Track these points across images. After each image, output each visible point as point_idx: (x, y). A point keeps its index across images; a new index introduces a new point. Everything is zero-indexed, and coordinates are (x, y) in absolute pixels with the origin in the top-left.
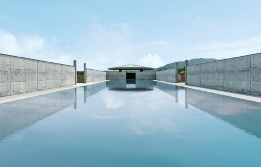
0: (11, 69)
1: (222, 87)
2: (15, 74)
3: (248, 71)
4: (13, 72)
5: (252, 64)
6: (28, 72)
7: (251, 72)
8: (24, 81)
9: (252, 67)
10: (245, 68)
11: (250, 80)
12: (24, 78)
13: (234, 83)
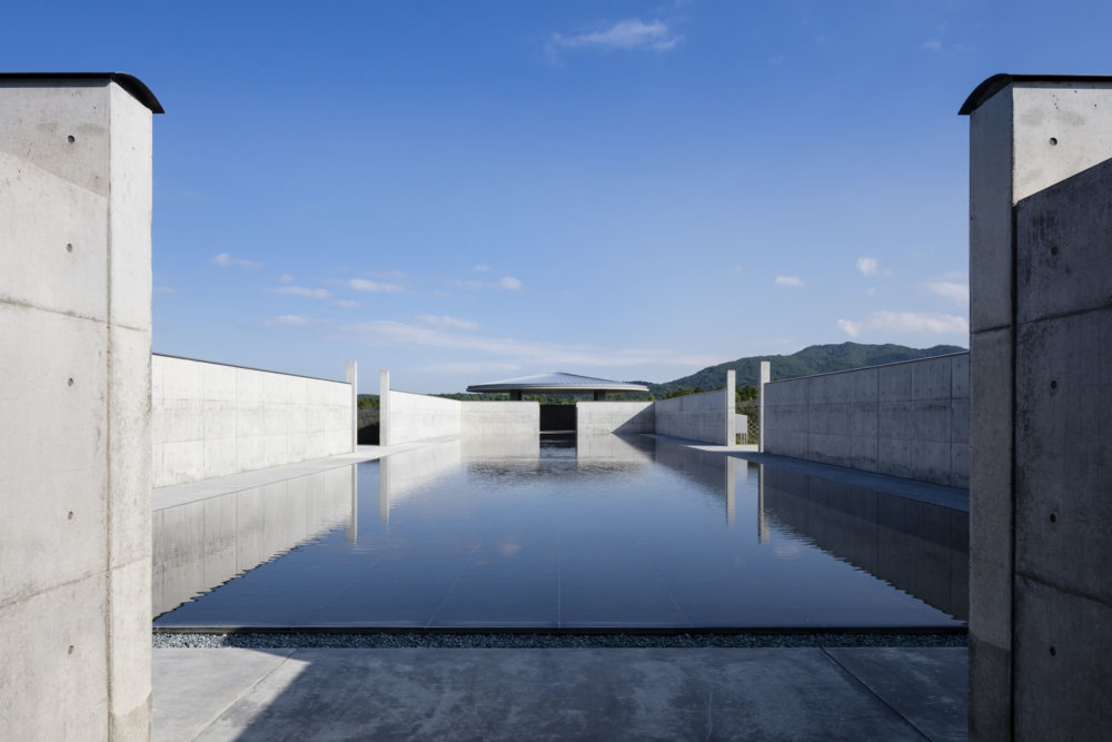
0: (164, 399)
1: (873, 461)
2: (176, 415)
3: (945, 407)
4: (171, 409)
5: (954, 385)
6: (210, 409)
7: (952, 412)
8: (199, 439)
9: (954, 394)
10: (937, 399)
11: (951, 438)
12: (199, 430)
13: (905, 449)
